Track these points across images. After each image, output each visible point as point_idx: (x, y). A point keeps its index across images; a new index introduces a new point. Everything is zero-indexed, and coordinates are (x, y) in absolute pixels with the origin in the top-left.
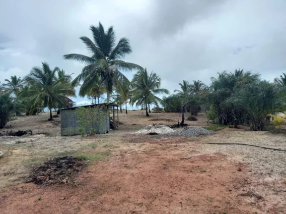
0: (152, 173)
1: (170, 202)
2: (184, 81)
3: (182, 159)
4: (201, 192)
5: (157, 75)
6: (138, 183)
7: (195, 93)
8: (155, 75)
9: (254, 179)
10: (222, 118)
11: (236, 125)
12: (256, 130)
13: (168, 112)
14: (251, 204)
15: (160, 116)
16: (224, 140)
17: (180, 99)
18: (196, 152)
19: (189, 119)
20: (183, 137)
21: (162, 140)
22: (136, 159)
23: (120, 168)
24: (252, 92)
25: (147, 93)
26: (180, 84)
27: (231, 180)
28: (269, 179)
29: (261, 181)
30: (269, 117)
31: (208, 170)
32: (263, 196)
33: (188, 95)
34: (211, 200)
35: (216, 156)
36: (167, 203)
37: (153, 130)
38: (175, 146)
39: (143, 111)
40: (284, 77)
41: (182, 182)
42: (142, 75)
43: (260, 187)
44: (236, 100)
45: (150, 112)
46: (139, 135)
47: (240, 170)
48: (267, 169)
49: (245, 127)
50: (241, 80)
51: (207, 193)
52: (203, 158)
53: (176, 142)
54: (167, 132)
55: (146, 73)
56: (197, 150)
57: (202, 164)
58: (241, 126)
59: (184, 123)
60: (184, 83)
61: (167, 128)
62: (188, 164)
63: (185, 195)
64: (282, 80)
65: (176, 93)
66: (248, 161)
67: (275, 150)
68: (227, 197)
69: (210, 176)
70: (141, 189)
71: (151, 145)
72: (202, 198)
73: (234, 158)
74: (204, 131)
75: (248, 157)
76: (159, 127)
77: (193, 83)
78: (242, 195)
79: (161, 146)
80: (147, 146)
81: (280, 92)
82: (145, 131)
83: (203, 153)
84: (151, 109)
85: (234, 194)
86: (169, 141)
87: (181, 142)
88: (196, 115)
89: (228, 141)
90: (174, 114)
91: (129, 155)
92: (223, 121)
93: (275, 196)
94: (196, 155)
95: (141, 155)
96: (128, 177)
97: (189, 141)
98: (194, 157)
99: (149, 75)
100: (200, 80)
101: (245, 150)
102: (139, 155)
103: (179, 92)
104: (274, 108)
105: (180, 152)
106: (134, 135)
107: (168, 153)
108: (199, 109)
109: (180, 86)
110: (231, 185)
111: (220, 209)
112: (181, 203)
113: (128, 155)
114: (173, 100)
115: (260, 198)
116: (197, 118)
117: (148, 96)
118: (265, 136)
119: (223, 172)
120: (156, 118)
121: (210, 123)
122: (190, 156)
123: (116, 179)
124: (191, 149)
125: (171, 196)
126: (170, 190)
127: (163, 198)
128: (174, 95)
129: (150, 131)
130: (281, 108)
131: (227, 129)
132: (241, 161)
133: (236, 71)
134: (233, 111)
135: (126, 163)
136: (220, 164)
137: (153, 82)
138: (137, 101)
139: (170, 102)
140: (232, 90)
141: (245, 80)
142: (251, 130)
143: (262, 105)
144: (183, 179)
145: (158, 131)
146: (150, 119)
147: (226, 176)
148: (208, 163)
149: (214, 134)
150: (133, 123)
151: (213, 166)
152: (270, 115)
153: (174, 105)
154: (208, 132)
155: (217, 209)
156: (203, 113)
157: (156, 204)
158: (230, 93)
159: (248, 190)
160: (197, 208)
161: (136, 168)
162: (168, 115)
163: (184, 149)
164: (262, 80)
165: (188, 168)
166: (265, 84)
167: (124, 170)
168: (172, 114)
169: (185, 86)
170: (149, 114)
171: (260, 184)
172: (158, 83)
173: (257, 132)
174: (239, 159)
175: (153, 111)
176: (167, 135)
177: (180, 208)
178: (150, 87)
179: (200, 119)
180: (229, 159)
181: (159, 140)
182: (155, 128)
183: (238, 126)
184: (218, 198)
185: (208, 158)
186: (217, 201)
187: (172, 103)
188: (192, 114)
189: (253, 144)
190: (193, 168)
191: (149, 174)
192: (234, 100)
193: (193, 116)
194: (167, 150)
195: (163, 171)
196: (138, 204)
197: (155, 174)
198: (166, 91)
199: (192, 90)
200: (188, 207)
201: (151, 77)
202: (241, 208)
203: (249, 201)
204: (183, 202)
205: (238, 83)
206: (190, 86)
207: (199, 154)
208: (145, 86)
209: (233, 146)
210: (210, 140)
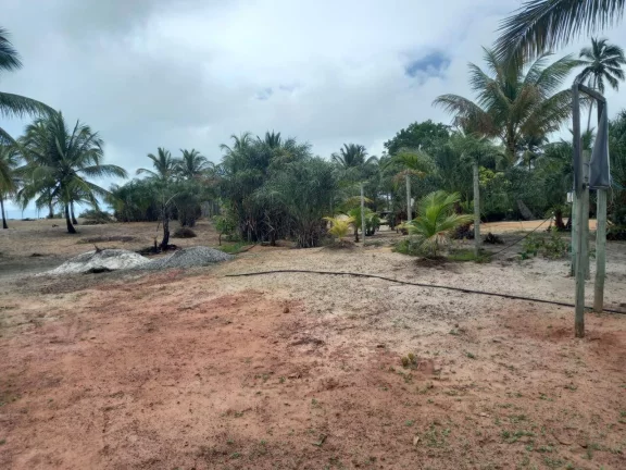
0: (124, 343)
1: (177, 378)
2: (160, 149)
3: (181, 310)
4: (229, 354)
5: (93, 132)
6: (99, 364)
7: (186, 178)
8: (86, 130)
9: (309, 321)
10: (247, 227)
11: (273, 241)
12: (306, 247)
13: (126, 221)
14: (308, 353)
15: (106, 230)
16: (255, 267)
17: (155, 190)
18: (208, 294)
19: (178, 235)
20: (175, 270)
21: (128, 282)
22: (76, 324)
23: (41, 347)
24: (299, 177)
25: (67, 175)
26: (151, 156)
27: (276, 327)
28: (329, 317)
29: (319, 320)
30: (326, 223)
31: (235, 320)
32: (324, 339)
33: (171, 181)
34: (249, 361)
35: (246, 295)
36: (172, 381)
37: (97, 262)
38: (161, 289)
39: (54, 221)
40: (346, 151)
41: (193, 346)
42: (50, 128)
43: (319, 329)
44: (274, 192)
45: (75, 222)
46: (60, 276)
47: (287, 311)
48: (326, 303)
49: (287, 243)
50: (280, 154)
51: (240, 352)
52: (223, 302)
53: (162, 281)
54: (133, 265)
55: (61, 123)
56: (210, 291)
57: (223, 312)
58: (282, 241)
59: (170, 243)
60: (161, 153)
61: (132, 255)
62: (197, 316)
63: (202, 362)
64: (343, 157)
65: (142, 177)
66: (297, 296)
67: (336, 274)
68: (272, 352)
69: (240, 328)
70: (110, 373)
71: (105, 293)
72: (233, 361)
73: (275, 296)
74: (218, 254)
75: (298, 290)
76: (112, 255)
77: (181, 156)
78: (294, 344)
79: (128, 293)
80: (94, 295)
81: (342, 179)
82: (74, 267)
83: (221, 294)
84: (76, 216)
85: (283, 345)
86: (145, 281)
87: (173, 280)
88: (192, 225)
89: (264, 268)
90: (141, 224)
91: (52, 319)
92: (249, 234)
93: (338, 337)
94: (209, 299)
95: (85, 314)
96: (68, 359)
97: (189, 276)
98: (207, 302)
99: (70, 128)
100: (196, 150)
101: (293, 279)
102: (80, 315)
103: (149, 175)
104: (333, 207)
105: (176, 299)
106: (49, 278)
107: (148, 304)
108: (198, 213)
109: (152, 161)
110: (277, 334)
111: (263, 369)
112: (198, 375)
113: (49, 320)
114: (138, 193)
115: (319, 342)
116: (195, 232)
117: (71, 184)
118: (321, 255)
119: (260, 318)
120: (97, 236)
121: (224, 240)
122: (196, 302)
123: (37, 367)
124: (197, 291)
125: (178, 370)
126: (172, 361)
127: (161, 376)
128: (139, 182)
129: (90, 265)
130: (343, 207)
131: (258, 248)
132: (288, 298)
133: (268, 134)
134: (267, 213)
135: (52, 335)
136: (254, 307)
137: (83, 148)
138: (37, 196)
139: (129, 197)
140: (264, 173)
141: (287, 155)
142: (298, 247)
143: (315, 202)
144: (193, 341)
145: (112, 264)
146: (79, 239)
147: (265, 324)
148: (233, 309)
149: (235, 259)
150: (33, 251)
151: (243, 313)
152: (327, 218)
153: (139, 205)
154: (224, 255)
155: (259, 370)
156: (206, 221)
157: (152, 386)
158: (260, 178)
159: (302, 336)
160: (228, 375)
161: (82, 340)
162: (126, 229)
163: (182, 292)
164: (314, 156)
165: (198, 323)
166: (318, 163)
167: (54, 348)
168: (136, 224)
169: (162, 162)
170: (75, 227)
171: (318, 325)
172: (96, 150)
173: (308, 250)
174: (284, 294)
175: (83, 220)
176: (137, 270)
177: (198, 382)
178: (74, 159)
179: (201, 234)
180: (268, 297)
181: (119, 282)
182: (103, 257)
183: (277, 242)
184: (259, 355)
185: (233, 302)
186: (258, 360)
187: (135, 200)
188: (184, 224)
189: (304, 269)
190: (207, 321)
191: (119, 346)
192: (269, 192)
193: (187, 227)
194: (145, 299)
195: (148, 334)
196: (114, 395)
197: (132, 343)
198: (120, 172)
199: (179, 169)
200: (211, 378)
201: (77, 134)
202: (294, 361)
203: (304, 350)
204: (202, 373)
205: (275, 160)
206: (174, 162)
207: (214, 297)
208: (60, 158)
209: (272, 275)
210: (231, 270)
